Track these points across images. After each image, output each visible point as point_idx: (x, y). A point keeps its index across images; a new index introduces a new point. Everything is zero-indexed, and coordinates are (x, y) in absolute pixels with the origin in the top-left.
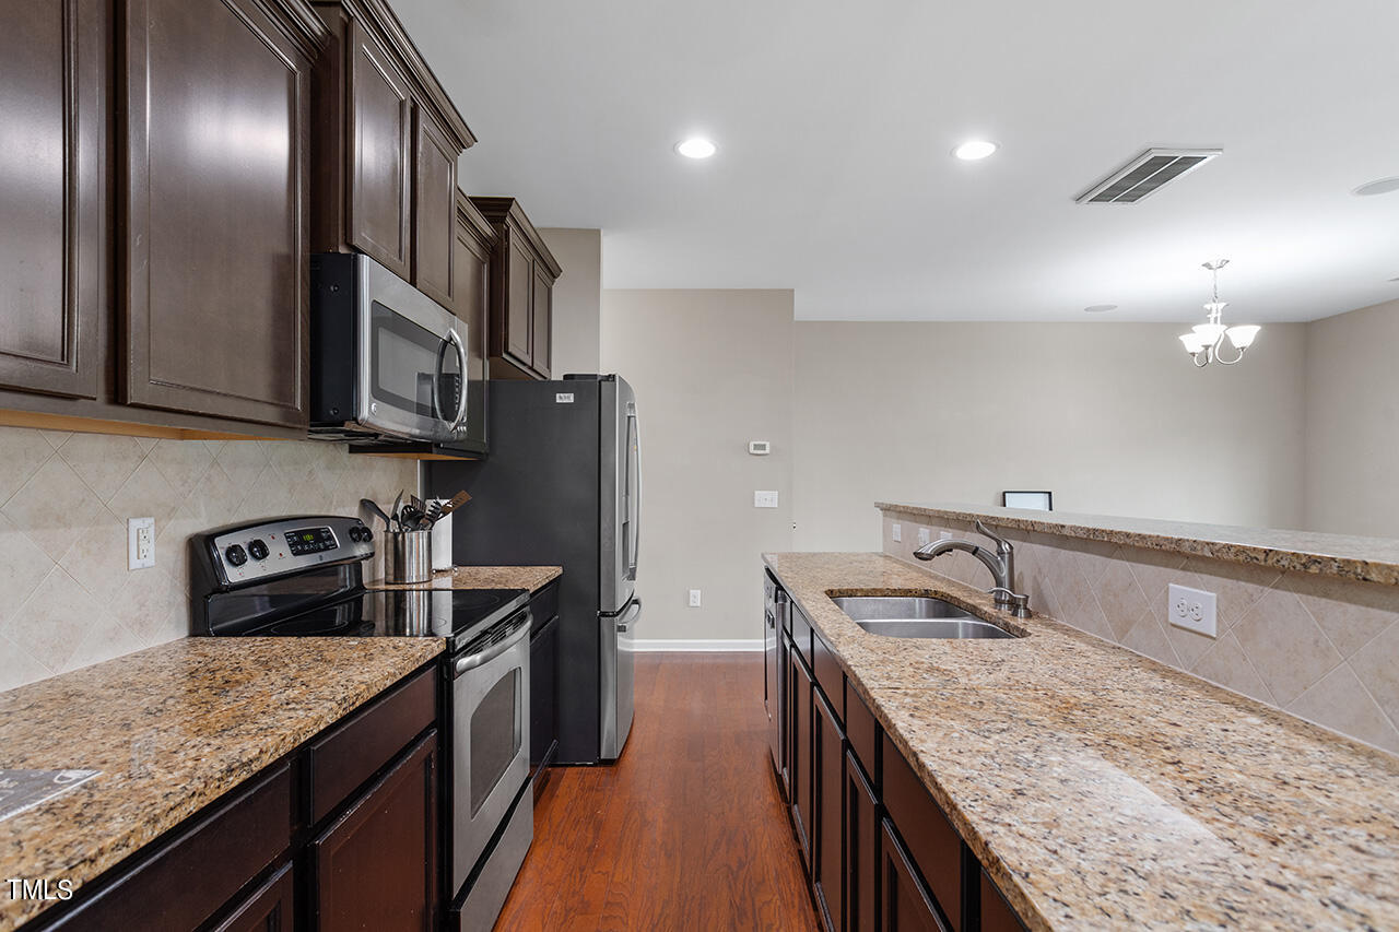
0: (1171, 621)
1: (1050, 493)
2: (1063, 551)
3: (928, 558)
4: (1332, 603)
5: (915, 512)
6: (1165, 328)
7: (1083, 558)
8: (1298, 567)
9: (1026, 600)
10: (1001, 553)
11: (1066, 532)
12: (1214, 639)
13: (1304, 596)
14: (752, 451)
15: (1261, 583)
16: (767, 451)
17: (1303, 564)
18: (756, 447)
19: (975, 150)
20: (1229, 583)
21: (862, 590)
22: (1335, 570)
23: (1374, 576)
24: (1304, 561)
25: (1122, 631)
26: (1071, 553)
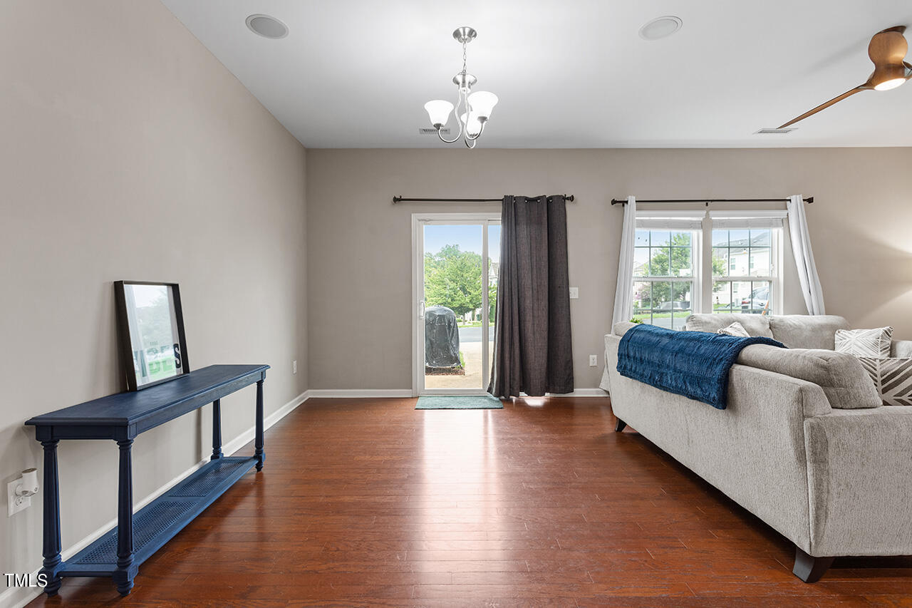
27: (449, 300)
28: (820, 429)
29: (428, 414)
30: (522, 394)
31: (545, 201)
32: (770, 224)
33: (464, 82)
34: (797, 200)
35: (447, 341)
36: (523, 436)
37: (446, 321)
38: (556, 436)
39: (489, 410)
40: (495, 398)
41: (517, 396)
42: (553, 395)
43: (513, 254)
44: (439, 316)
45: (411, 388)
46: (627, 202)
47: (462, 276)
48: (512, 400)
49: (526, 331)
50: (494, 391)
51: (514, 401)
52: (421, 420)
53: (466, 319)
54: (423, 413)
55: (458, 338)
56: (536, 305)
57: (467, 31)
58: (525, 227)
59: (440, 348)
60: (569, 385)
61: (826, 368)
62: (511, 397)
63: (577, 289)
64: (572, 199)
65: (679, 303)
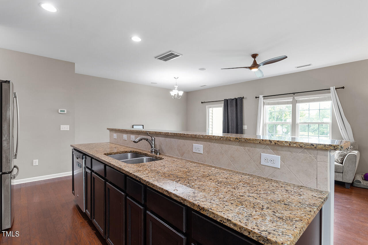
0: (193, 151)
1: (143, 125)
2: (167, 138)
3: (137, 142)
4: (224, 145)
5: (122, 130)
6: (167, 90)
7: (173, 140)
8: (219, 139)
9: (159, 151)
10: (152, 140)
11: (169, 134)
12: (202, 154)
13: (219, 144)
14: (59, 112)
15: (212, 142)
16: (66, 112)
17: (220, 138)
18: (61, 111)
19: (136, 39)
20: (205, 143)
21: (114, 152)
22: (225, 139)
23: (231, 139)
24: (220, 137)
25: (182, 155)
26: (170, 139)
46: (259, 97)
64: (243, 98)
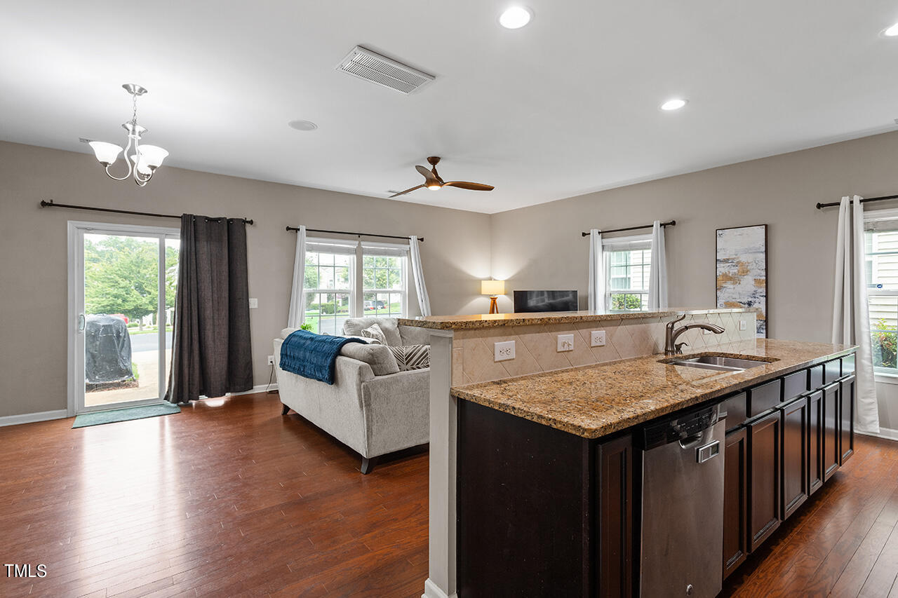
27: (120, 301)
28: (367, 387)
29: (89, 433)
30: (203, 398)
31: (226, 223)
32: (399, 254)
33: (134, 130)
34: (414, 239)
35: (115, 352)
36: (197, 432)
37: (114, 331)
38: (229, 427)
39: (166, 416)
40: (173, 405)
41: (197, 399)
42: (234, 394)
43: (192, 268)
44: (103, 326)
45: (66, 408)
46: (299, 230)
47: (139, 273)
48: (191, 405)
49: (206, 338)
50: (171, 397)
51: (194, 404)
52: (81, 438)
53: (144, 323)
54: (83, 431)
55: (130, 348)
56: (216, 316)
57: (137, 88)
58: (205, 243)
59: (107, 361)
60: (249, 383)
61: (372, 354)
62: (190, 401)
63: (256, 299)
64: (251, 222)
65: (371, 302)
